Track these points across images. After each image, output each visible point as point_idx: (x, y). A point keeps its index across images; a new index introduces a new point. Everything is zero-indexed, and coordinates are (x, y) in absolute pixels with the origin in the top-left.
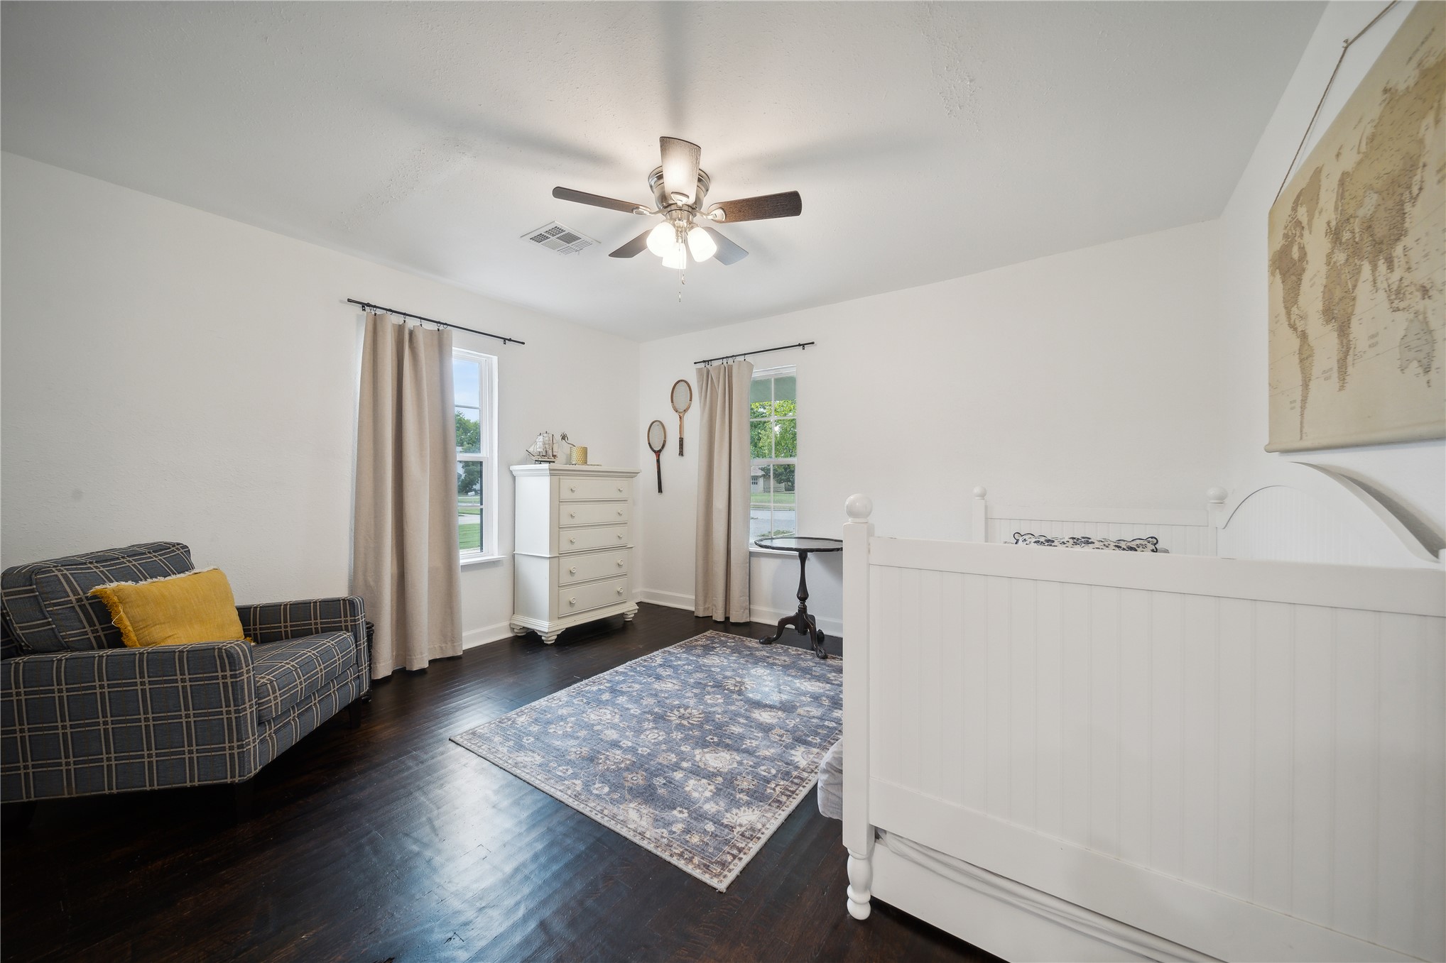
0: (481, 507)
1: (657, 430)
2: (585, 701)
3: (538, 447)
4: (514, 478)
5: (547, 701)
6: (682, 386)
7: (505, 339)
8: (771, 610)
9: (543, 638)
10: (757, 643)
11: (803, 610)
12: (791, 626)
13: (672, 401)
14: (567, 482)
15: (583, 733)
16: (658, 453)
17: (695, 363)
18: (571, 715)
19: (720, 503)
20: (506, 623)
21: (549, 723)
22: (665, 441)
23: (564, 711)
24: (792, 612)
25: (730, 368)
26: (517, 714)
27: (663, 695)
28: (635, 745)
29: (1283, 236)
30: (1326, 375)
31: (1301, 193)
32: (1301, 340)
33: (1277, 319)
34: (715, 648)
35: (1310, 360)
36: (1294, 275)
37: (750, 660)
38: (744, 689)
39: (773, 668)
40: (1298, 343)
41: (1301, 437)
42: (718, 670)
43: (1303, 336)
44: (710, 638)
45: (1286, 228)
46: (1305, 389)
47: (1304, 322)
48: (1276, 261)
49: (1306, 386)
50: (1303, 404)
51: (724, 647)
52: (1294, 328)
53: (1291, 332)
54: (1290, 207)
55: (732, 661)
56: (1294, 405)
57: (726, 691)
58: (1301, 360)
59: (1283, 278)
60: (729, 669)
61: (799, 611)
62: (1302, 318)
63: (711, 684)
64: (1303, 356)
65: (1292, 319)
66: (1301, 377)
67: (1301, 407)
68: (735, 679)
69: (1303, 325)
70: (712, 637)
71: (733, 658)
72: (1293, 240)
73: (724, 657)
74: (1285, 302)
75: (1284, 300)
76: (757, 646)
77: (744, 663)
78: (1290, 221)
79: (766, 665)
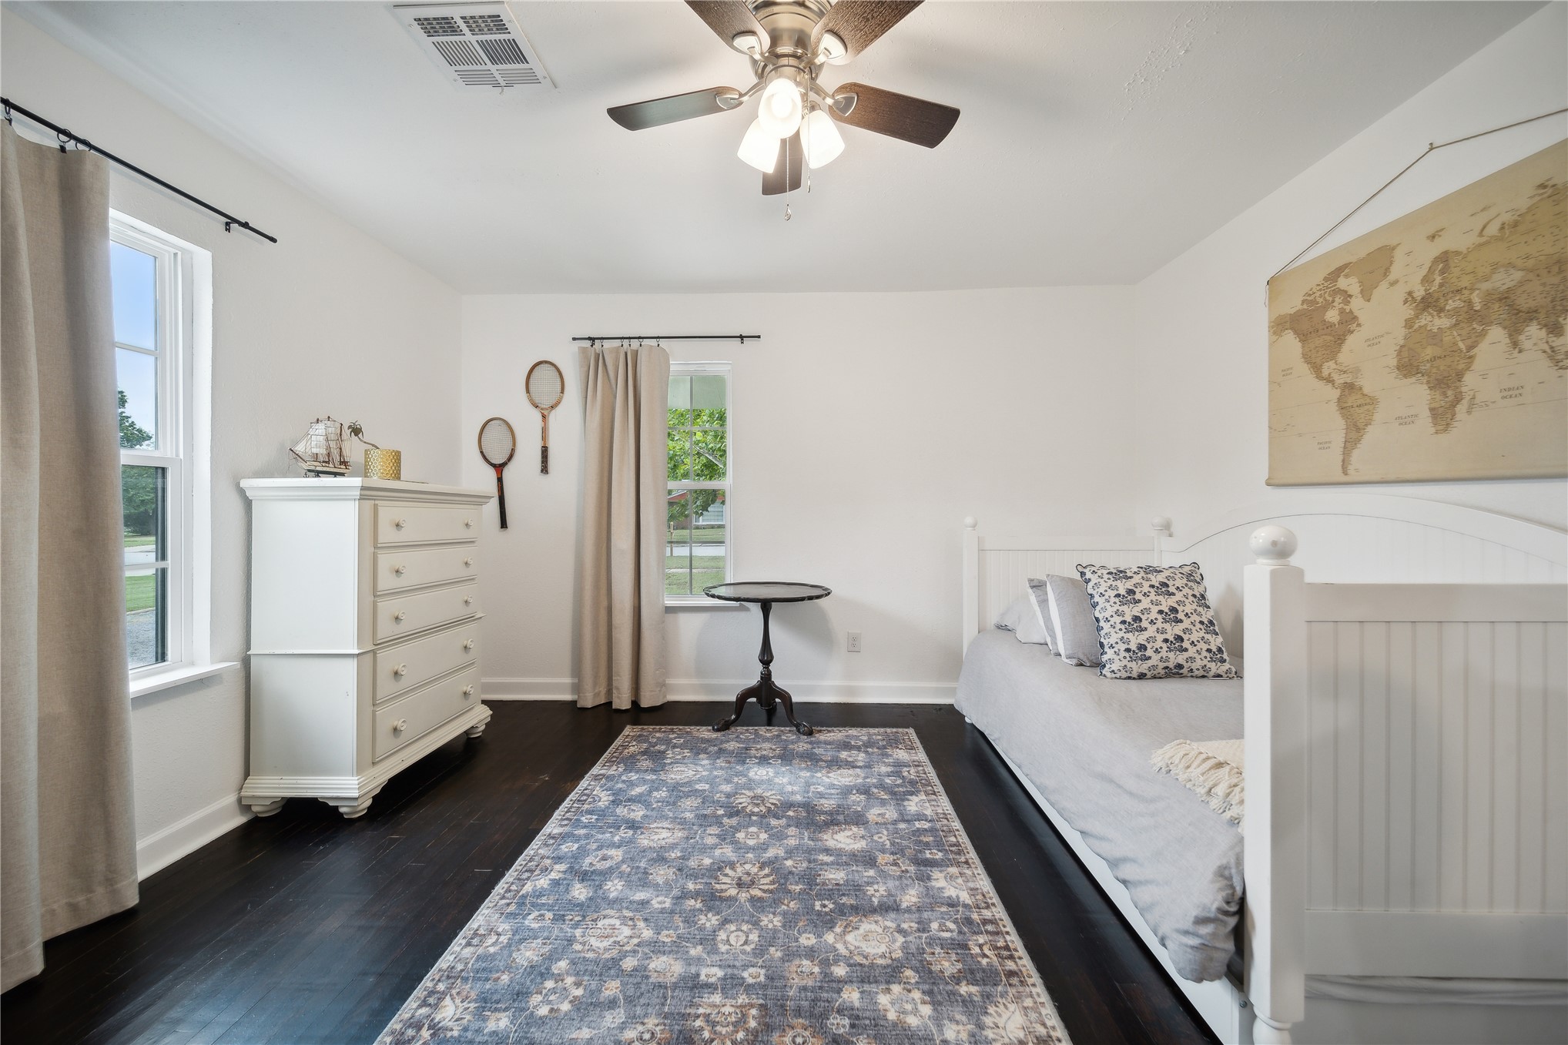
0: (161, 564)
1: (495, 433)
2: (549, 915)
3: (315, 443)
4: (248, 504)
5: (469, 944)
6: (544, 372)
7: (230, 221)
8: (695, 681)
9: (342, 810)
10: (709, 731)
11: (766, 677)
12: (754, 700)
13: (528, 391)
14: (389, 512)
15: (612, 988)
16: (499, 468)
17: (574, 339)
18: (551, 958)
19: (622, 541)
20: (231, 799)
21: (520, 995)
22: (513, 450)
23: (528, 955)
24: (754, 680)
25: (636, 353)
26: (424, 1003)
27: (673, 855)
28: (730, 971)
29: (1303, 302)
30: (1405, 421)
31: (1346, 266)
32: (1343, 391)
33: (1287, 372)
34: (664, 752)
35: (1366, 407)
36: (1330, 335)
37: (730, 759)
38: (773, 807)
39: (770, 763)
40: (1337, 393)
41: (1345, 473)
42: (707, 787)
43: (1349, 387)
44: (639, 739)
45: (1310, 295)
46: (1355, 432)
47: (1350, 375)
48: (1285, 322)
49: (1358, 430)
50: (1350, 445)
51: (675, 747)
52: (1329, 380)
53: (1322, 383)
54: (1319, 277)
55: (709, 767)
56: (1327, 445)
57: (754, 818)
58: (1343, 408)
59: (1303, 337)
60: (718, 780)
61: (762, 678)
62: (1345, 372)
63: (721, 812)
64: (1350, 404)
65: (1325, 373)
66: (1343, 422)
67: (1345, 448)
68: (745, 794)
69: (1348, 378)
70: (640, 736)
71: (705, 762)
72: (1328, 305)
73: (691, 763)
74: (1307, 358)
75: (1304, 356)
76: (714, 735)
77: (727, 765)
78: (1320, 290)
79: (757, 761)
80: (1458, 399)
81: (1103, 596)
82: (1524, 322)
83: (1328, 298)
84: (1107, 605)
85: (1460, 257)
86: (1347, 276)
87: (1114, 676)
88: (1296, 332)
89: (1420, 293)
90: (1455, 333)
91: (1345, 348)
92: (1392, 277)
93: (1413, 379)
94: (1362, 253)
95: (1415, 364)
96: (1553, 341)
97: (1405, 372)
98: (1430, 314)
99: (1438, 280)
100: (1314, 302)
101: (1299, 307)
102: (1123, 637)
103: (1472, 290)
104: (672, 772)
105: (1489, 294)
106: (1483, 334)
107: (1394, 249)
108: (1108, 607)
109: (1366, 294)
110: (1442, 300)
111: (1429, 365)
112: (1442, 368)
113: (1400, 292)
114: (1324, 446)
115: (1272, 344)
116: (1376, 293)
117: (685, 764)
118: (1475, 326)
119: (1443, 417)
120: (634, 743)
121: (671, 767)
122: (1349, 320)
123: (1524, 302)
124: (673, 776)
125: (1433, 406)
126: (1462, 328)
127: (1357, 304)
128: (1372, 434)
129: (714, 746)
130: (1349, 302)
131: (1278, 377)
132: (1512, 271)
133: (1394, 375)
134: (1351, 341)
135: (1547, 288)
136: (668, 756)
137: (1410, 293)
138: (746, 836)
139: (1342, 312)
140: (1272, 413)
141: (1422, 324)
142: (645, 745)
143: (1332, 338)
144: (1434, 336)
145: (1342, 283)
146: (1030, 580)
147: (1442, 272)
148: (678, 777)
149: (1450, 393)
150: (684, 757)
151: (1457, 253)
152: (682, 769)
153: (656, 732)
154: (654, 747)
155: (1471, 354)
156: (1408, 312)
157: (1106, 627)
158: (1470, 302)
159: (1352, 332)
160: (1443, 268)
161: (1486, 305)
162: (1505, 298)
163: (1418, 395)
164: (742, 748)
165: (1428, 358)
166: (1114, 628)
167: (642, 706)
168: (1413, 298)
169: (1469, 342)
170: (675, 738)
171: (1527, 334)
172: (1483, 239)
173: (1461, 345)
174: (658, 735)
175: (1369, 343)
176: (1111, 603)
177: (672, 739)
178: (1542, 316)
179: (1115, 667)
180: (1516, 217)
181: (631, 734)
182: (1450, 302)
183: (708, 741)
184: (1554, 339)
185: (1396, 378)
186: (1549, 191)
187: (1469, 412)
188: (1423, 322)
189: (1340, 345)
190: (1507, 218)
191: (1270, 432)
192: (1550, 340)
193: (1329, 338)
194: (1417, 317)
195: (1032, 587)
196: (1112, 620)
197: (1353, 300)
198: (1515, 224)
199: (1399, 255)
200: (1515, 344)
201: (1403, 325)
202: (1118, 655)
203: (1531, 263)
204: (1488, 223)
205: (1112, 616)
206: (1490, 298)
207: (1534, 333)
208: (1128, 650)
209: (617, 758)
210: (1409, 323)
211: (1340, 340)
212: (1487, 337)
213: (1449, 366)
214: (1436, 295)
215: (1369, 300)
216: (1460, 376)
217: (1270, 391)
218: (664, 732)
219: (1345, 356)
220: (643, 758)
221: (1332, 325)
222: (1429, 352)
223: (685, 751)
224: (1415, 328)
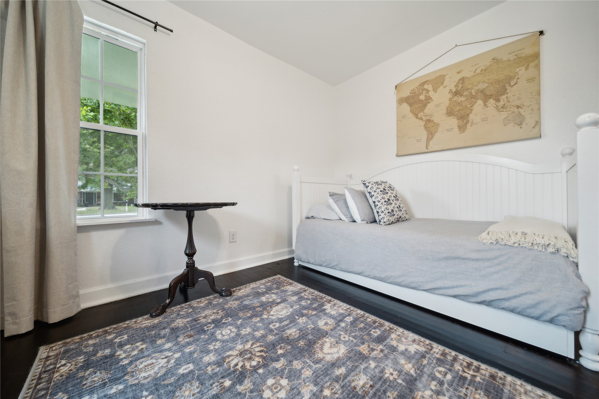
10: (148, 319)
11: (191, 266)
29: (410, 93)
30: (449, 130)
31: (427, 81)
32: (426, 122)
33: (404, 117)
34: (112, 355)
35: (435, 127)
36: (421, 104)
37: (189, 333)
38: (263, 354)
39: (224, 323)
40: (424, 123)
41: (427, 148)
42: (191, 367)
43: (429, 121)
44: (66, 354)
45: (413, 91)
46: (431, 135)
47: (429, 117)
48: (403, 100)
49: (432, 134)
50: (429, 140)
51: (121, 345)
52: (421, 119)
53: (418, 120)
54: (417, 85)
55: (175, 348)
56: (420, 140)
57: (261, 371)
58: (426, 127)
59: (411, 105)
60: (195, 355)
61: (187, 267)
62: (427, 116)
63: (228, 383)
64: (429, 126)
65: (419, 116)
66: (426, 132)
67: (427, 141)
68: (231, 355)
69: (428, 118)
70: (66, 352)
71: (168, 346)
72: (420, 94)
73: (154, 352)
74: (412, 111)
75: (411, 111)
76: (156, 321)
77: (191, 339)
78: (417, 89)
79: (213, 325)
80: (467, 123)
81: (376, 192)
82: (488, 98)
83: (420, 92)
84: (378, 195)
85: (468, 79)
86: (428, 84)
87: (385, 224)
88: (407, 103)
89: (454, 90)
90: (466, 102)
91: (427, 108)
92: (444, 85)
93: (452, 117)
94: (433, 77)
95: (453, 112)
96: (497, 104)
97: (449, 115)
98: (457, 96)
99: (461, 86)
100: (415, 93)
101: (409, 94)
102: (386, 208)
103: (472, 89)
104: (141, 371)
105: (477, 90)
106: (475, 102)
107: (445, 76)
108: (379, 196)
109: (435, 90)
110: (462, 92)
111: (457, 112)
112: (462, 113)
113: (447, 90)
114: (419, 141)
115: (397, 108)
116: (439, 90)
117: (148, 356)
118: (473, 100)
119: (462, 128)
120: (63, 362)
121: (133, 366)
122: (428, 99)
123: (488, 93)
124: (143, 375)
125: (459, 125)
126: (469, 101)
127: (431, 94)
128: (437, 136)
129: (164, 328)
130: (429, 93)
131: (401, 118)
132: (485, 83)
133: (445, 116)
134: (429, 106)
135: (495, 89)
136: (121, 357)
137: (451, 90)
138: (272, 390)
139: (426, 96)
140: (398, 131)
141: (455, 100)
142: (81, 359)
143: (422, 105)
144: (459, 103)
145: (426, 86)
146: (329, 193)
147: (462, 83)
148: (152, 372)
149: (465, 121)
150: (142, 350)
151: (467, 78)
152: (149, 362)
153: (87, 340)
154: (95, 355)
155: (472, 108)
156: (450, 96)
157: (379, 204)
158: (471, 93)
159: (430, 103)
160: (462, 82)
161: (476, 94)
162: (482, 91)
163: (453, 122)
164: (191, 321)
165: (457, 110)
166: (383, 204)
167: (50, 323)
168: (452, 91)
169: (471, 105)
170: (116, 337)
171: (489, 102)
172: (475, 74)
173: (469, 106)
174: (91, 342)
175: (436, 106)
176: (380, 194)
177: (112, 340)
178: (494, 97)
179: (385, 220)
180: (486, 68)
181: (51, 354)
182: (465, 92)
183: (154, 327)
184: (498, 103)
185: (446, 117)
186: (496, 61)
187: (471, 126)
188: (455, 99)
189: (425, 107)
190: (483, 68)
191: (397, 138)
192: (496, 104)
193: (421, 105)
194: (453, 98)
195: (330, 196)
196: (381, 201)
197: (430, 92)
198: (486, 70)
199: (447, 78)
200: (485, 105)
201: (449, 100)
202: (386, 215)
203: (490, 81)
204: (477, 69)
205: (381, 200)
206: (477, 91)
207: (491, 101)
208: (389, 212)
209: (47, 389)
210: (450, 100)
211: (425, 105)
212: (477, 103)
213: (465, 112)
214: (460, 91)
215: (436, 92)
216: (468, 115)
217: (397, 124)
218: (98, 336)
219: (427, 111)
220: (88, 372)
221: (422, 101)
222: (457, 108)
223: (138, 344)
224: (452, 101)
